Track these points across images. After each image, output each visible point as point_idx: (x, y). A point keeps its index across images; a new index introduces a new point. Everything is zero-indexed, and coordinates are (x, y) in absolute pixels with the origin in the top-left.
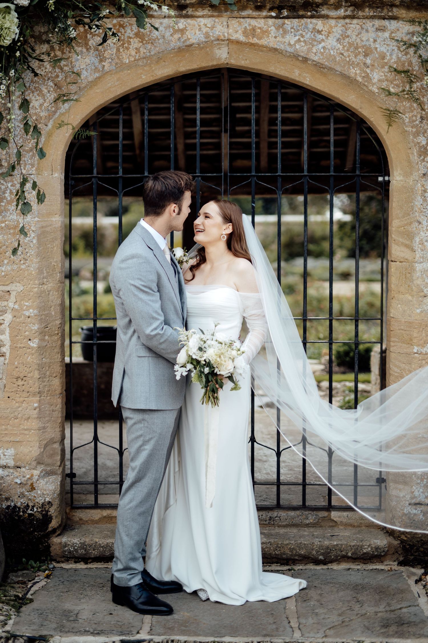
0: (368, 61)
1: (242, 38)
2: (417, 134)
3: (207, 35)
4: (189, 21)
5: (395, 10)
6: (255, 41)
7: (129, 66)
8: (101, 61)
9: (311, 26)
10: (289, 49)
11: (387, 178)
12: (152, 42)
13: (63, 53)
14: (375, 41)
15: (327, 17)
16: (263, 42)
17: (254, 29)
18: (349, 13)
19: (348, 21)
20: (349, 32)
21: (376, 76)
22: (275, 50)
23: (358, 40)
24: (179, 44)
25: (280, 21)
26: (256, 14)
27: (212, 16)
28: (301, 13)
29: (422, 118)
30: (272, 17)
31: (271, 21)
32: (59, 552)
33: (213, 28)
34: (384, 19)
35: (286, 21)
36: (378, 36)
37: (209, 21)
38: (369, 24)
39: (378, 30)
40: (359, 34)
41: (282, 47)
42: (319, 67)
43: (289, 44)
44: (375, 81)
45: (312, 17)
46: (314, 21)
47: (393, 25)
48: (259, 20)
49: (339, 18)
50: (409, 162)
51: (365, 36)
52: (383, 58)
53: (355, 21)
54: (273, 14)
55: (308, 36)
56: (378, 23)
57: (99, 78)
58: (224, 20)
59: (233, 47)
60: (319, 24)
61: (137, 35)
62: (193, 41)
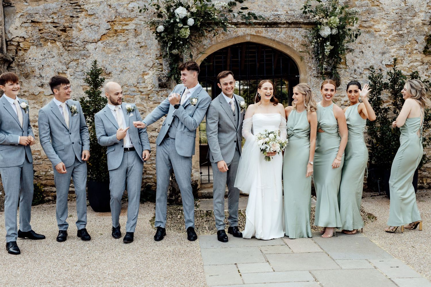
0: (293, 41)
1: (255, 34)
2: (308, 63)
3: (244, 33)
4: (238, 28)
5: (301, 25)
6: (259, 35)
7: (220, 43)
8: (211, 41)
9: (276, 30)
10: (269, 37)
11: (298, 76)
12: (227, 35)
13: (199, 39)
14: (295, 34)
15: (281, 27)
16: (261, 35)
17: (258, 31)
18: (287, 26)
19: (287, 28)
20: (287, 32)
21: (296, 45)
22: (265, 37)
23: (290, 34)
24: (235, 36)
25: (266, 29)
26: (259, 26)
27: (246, 27)
28: (273, 26)
29: (309, 58)
30: (264, 27)
31: (263, 29)
32: (201, 195)
33: (246, 31)
34: (297, 27)
35: (268, 28)
36: (296, 33)
37: (245, 29)
38: (293, 29)
39: (296, 31)
40: (290, 32)
41: (267, 36)
42: (278, 43)
43: (269, 36)
44: (295, 47)
45: (276, 27)
46: (277, 28)
47: (300, 29)
48: (260, 28)
49: (284, 27)
50: (306, 71)
51: (292, 33)
52: (298, 40)
53: (289, 28)
54: (264, 26)
55: (275, 33)
56: (296, 29)
57: (210, 47)
58: (249, 28)
59: (251, 36)
60: (278, 29)
61: (222, 33)
62: (239, 35)
